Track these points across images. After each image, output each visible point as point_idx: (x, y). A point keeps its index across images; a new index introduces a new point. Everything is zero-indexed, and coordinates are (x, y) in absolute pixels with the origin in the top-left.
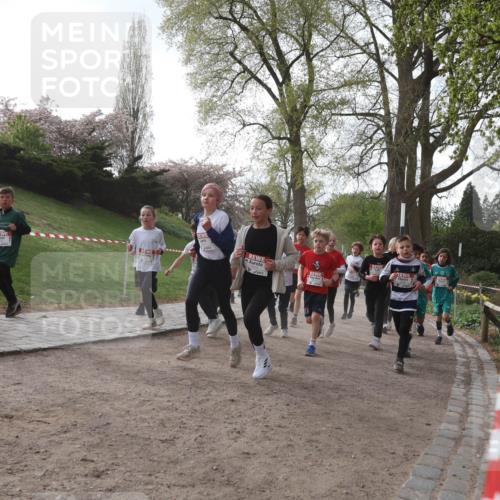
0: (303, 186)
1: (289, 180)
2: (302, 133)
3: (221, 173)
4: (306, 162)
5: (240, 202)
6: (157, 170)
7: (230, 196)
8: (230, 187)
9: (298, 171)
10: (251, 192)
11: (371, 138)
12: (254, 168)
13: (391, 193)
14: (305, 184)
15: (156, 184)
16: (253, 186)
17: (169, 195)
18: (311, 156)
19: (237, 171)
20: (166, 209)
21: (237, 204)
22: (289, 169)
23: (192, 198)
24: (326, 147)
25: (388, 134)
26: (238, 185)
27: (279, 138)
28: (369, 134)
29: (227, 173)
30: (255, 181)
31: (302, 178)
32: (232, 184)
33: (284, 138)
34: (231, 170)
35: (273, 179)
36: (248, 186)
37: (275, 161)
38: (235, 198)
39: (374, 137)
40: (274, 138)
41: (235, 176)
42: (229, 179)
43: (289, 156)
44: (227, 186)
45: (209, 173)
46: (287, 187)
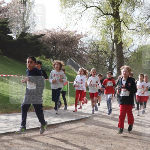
0: (121, 42)
1: (113, 38)
2: (120, 11)
3: (74, 35)
4: (122, 27)
5: (86, 52)
6: (39, 35)
7: (80, 48)
8: (80, 43)
9: (118, 33)
14: (123, 40)
15: (38, 43)
17: (45, 48)
18: (126, 24)
19: (84, 33)
20: (44, 57)
21: (84, 53)
23: (58, 50)
26: (84, 42)
27: (107, 14)
29: (78, 35)
30: (94, 39)
31: (121, 37)
32: (81, 42)
33: (109, 14)
34: (80, 34)
35: (103, 38)
36: (90, 42)
37: (105, 27)
38: (82, 49)
40: (104, 14)
41: (82, 37)
42: (79, 39)
43: (113, 24)
44: (78, 43)
45: (68, 36)
46: (112, 42)
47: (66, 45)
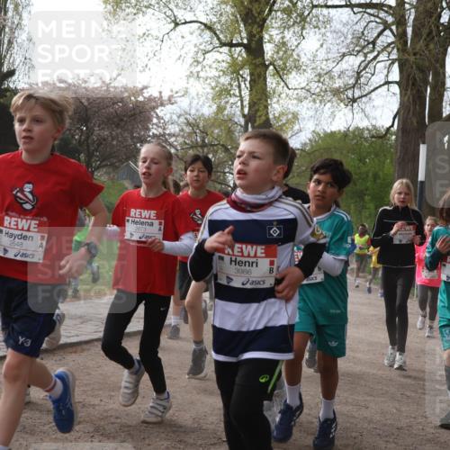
0: (268, 120)
1: (246, 111)
2: (266, 37)
3: (141, 99)
4: (271, 82)
5: (171, 145)
7: (154, 136)
8: (155, 121)
9: (260, 95)
10: (188, 129)
11: (374, 43)
12: (193, 92)
13: (404, 129)
14: (271, 116)
16: (191, 120)
18: (281, 73)
19: (165, 96)
22: (246, 93)
23: (95, 137)
24: (304, 59)
25: (401, 36)
26: (167, 118)
27: (231, 45)
28: (371, 36)
29: (150, 99)
30: (193, 112)
31: (266, 107)
32: (158, 117)
33: (238, 45)
34: (156, 94)
35: (221, 109)
36: (182, 119)
37: (225, 80)
38: (162, 138)
39: (379, 42)
40: (223, 44)
41: (162, 105)
42: (154, 108)
43: (246, 73)
44: (149, 120)
45: (122, 100)
46: (242, 121)
47: (118, 126)
